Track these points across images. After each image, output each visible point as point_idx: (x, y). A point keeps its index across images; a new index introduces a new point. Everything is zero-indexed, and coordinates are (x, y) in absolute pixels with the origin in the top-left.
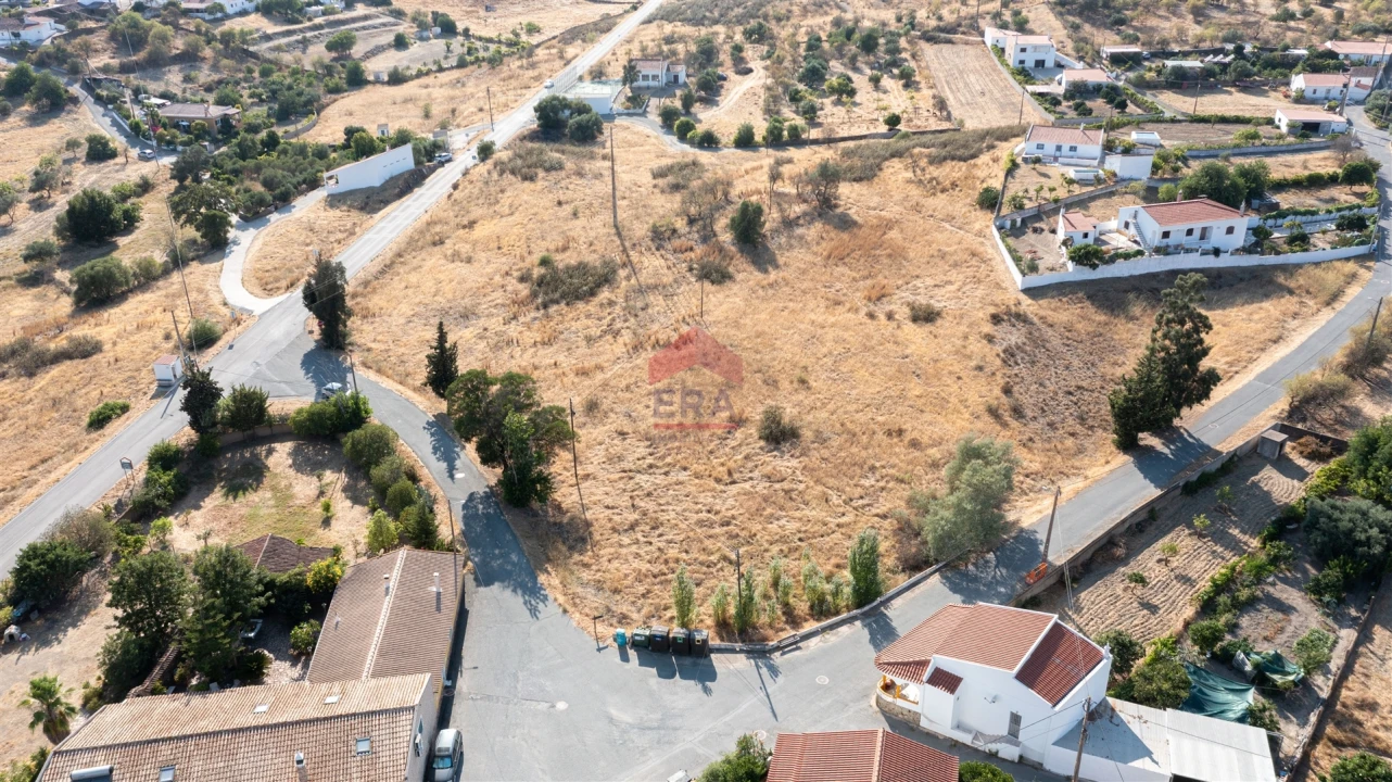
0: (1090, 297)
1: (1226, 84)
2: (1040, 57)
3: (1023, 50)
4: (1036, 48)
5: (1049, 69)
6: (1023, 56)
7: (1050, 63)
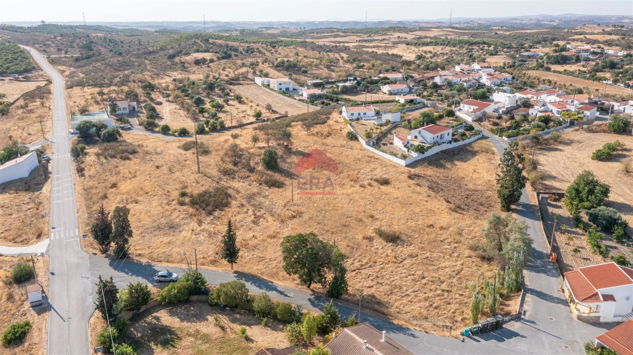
0: (429, 164)
1: (361, 91)
2: (287, 86)
3: (280, 84)
4: (285, 83)
5: (291, 91)
6: (280, 87)
7: (291, 89)
